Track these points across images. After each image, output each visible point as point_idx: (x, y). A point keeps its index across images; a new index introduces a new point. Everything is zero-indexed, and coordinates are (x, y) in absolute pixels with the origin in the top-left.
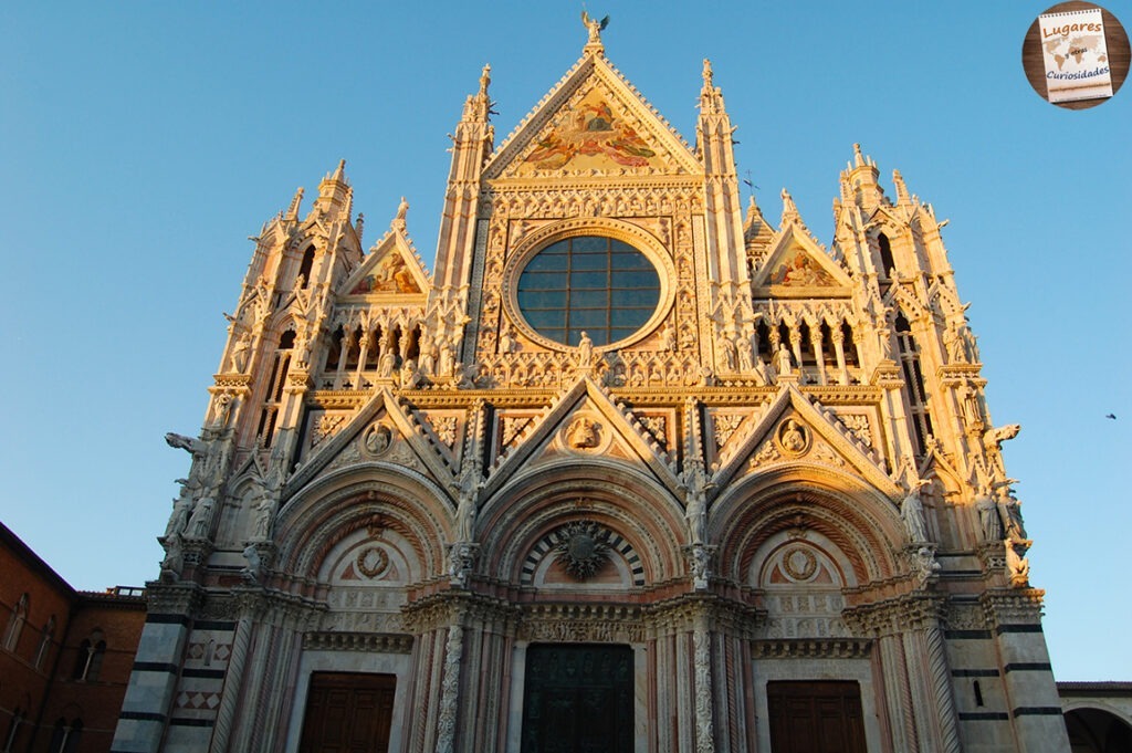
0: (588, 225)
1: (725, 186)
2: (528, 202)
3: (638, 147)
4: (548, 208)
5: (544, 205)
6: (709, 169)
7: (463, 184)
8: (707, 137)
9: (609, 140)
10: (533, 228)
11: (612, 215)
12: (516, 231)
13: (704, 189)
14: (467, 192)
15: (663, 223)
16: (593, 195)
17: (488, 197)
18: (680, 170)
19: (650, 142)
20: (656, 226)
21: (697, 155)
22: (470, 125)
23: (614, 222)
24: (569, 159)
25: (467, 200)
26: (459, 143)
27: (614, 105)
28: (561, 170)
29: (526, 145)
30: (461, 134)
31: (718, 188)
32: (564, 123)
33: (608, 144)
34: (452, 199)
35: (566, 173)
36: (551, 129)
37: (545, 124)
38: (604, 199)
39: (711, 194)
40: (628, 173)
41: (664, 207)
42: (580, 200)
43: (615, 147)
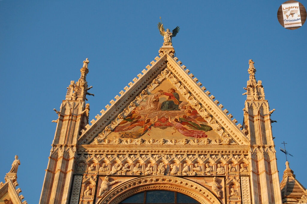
0: (159, 182)
1: (266, 155)
2: (113, 162)
3: (199, 123)
4: (129, 167)
5: (126, 165)
6: (253, 141)
7: (63, 148)
8: (252, 117)
9: (176, 117)
10: (117, 183)
11: (179, 174)
12: (103, 185)
13: (249, 156)
14: (66, 154)
15: (218, 182)
16: (164, 159)
17: (82, 158)
18: (231, 141)
19: (209, 120)
20: (212, 184)
21: (244, 130)
22: (71, 103)
23: (179, 180)
24: (146, 130)
25: (66, 159)
26: (62, 116)
27: (181, 91)
28: (140, 139)
29: (114, 119)
30: (64, 109)
31: (260, 156)
32: (143, 104)
33: (176, 120)
34: (54, 158)
35: (143, 141)
36: (133, 108)
37: (129, 104)
38: (173, 162)
39: (255, 160)
40: (191, 142)
41: (219, 169)
42: (153, 162)
43: (182, 123)
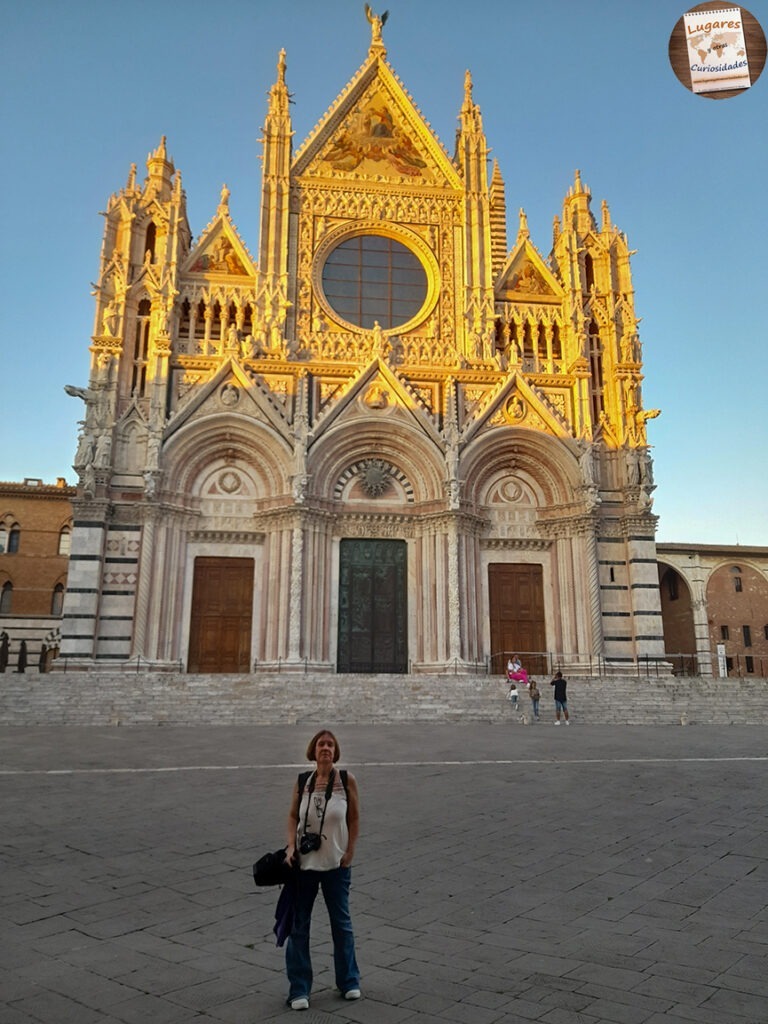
0: (375, 226)
1: (480, 203)
2: (328, 200)
3: (414, 157)
4: (344, 207)
6: (468, 186)
7: (275, 179)
8: (468, 154)
9: (390, 147)
10: (333, 225)
11: (394, 220)
12: (320, 227)
13: (463, 203)
14: (279, 187)
15: (432, 231)
16: (379, 200)
17: (295, 193)
18: (447, 183)
19: (423, 154)
20: (427, 234)
21: (460, 172)
22: (277, 119)
23: (395, 226)
24: (359, 162)
25: (280, 195)
26: (269, 136)
27: (395, 112)
28: (354, 173)
29: (324, 144)
30: (270, 127)
31: (474, 204)
32: (355, 125)
33: (390, 151)
34: (267, 192)
35: (357, 176)
36: (344, 130)
37: (339, 124)
38: (387, 204)
39: (469, 210)
40: (406, 182)
41: (433, 216)
42: (369, 203)
43: (396, 155)
